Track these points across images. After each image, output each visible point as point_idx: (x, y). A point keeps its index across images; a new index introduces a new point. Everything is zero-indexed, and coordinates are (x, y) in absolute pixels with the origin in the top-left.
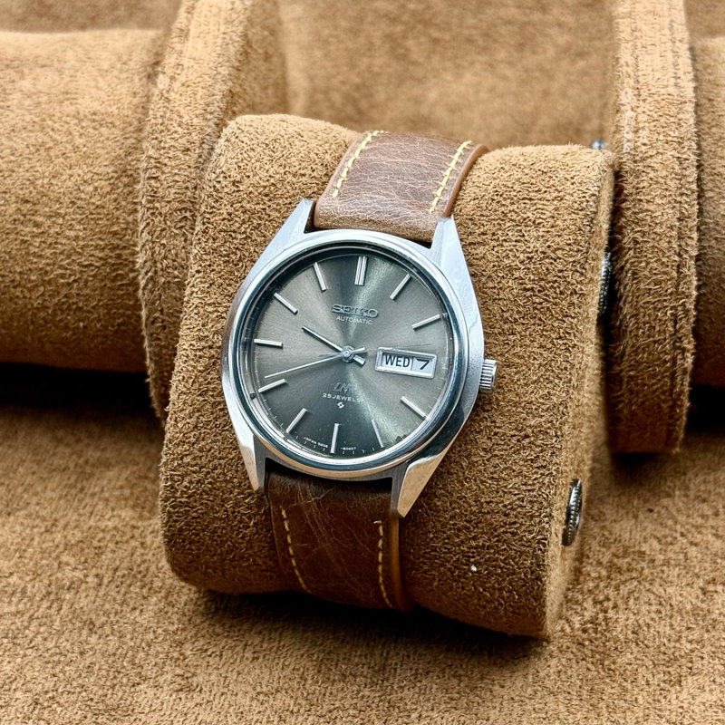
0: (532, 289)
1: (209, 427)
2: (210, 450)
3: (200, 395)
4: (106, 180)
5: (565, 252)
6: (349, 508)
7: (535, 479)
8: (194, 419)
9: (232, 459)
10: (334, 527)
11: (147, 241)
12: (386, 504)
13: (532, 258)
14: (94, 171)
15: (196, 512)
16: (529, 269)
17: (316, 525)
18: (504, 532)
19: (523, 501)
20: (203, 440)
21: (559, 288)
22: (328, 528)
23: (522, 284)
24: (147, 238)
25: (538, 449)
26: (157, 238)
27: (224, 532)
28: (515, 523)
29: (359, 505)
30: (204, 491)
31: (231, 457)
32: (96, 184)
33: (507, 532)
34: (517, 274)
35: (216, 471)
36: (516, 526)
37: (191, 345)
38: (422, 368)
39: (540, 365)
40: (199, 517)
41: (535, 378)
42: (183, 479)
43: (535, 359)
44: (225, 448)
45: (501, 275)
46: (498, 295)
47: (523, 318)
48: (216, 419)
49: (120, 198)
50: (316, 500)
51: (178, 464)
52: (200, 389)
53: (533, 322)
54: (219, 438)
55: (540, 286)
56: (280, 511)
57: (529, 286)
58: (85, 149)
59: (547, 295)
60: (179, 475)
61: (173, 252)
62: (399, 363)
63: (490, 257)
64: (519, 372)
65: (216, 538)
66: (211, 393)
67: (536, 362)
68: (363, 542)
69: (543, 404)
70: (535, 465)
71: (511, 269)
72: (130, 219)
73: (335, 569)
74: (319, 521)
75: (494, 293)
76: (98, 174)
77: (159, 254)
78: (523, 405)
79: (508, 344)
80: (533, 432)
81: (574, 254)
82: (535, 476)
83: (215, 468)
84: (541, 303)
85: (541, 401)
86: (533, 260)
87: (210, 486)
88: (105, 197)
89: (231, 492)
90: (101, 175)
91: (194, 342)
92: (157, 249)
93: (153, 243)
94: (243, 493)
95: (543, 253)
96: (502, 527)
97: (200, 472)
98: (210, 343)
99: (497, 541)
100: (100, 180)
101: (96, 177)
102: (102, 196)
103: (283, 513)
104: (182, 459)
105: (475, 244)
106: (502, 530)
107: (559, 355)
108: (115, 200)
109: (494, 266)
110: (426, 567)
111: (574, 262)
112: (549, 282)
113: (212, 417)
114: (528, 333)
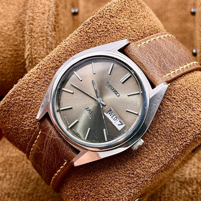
0: (174, 129)
1: (38, 86)
2: (33, 94)
3: (44, 74)
4: (12, 25)
5: (195, 126)
6: (60, 149)
7: (124, 190)
8: (36, 80)
9: (37, 103)
10: (51, 151)
11: (29, 48)
12: (72, 157)
13: (183, 119)
14: (8, 22)
15: (14, 109)
16: (179, 122)
17: (46, 145)
18: (101, 197)
19: (115, 193)
20: (33, 89)
21: (183, 136)
22: (49, 149)
23: (172, 125)
24: (29, 47)
25: (133, 181)
26: (33, 46)
27: (18, 122)
28: (107, 197)
29: (64, 151)
30: (21, 105)
31: (38, 102)
32: (9, 27)
33: (102, 198)
34: (173, 120)
35: (29, 102)
36: (106, 199)
37: (54, 56)
38: (118, 125)
39: (156, 155)
40: (13, 111)
41: (151, 158)
42: (18, 96)
43: (156, 152)
44: (38, 97)
45: (168, 116)
46: (162, 122)
47: (164, 136)
48: (43, 86)
49: (18, 32)
50: (52, 138)
51: (20, 90)
52: (45, 72)
53: (165, 140)
54: (39, 93)
55: (177, 130)
56: (39, 131)
57: (173, 127)
58: (4, 14)
59: (177, 135)
60: (17, 94)
61: (39, 52)
62: (113, 117)
63: (170, 108)
64: (148, 152)
65: (14, 122)
66: (48, 76)
67: (156, 153)
68: (56, 162)
69: (147, 168)
70: (128, 185)
71: (173, 117)
72: (22, 39)
73: (42, 163)
74: (48, 145)
75: (161, 120)
76: (9, 23)
77: (34, 53)
78: (140, 163)
79: (152, 140)
80: (136, 174)
81: (197, 129)
82: (125, 188)
83: (30, 101)
84: (173, 136)
85: (147, 167)
86: (182, 120)
87: (24, 105)
88: (12, 31)
89: (29, 112)
90: (10, 23)
91: (56, 56)
92: (33, 51)
93: (32, 48)
94: (32, 116)
95: (187, 121)
96: (102, 195)
97: (24, 98)
98: (60, 61)
99: (97, 198)
100: (10, 25)
101: (8, 24)
102: (11, 31)
103: (40, 132)
104: (22, 89)
105: (168, 99)
106: (101, 196)
107: (165, 157)
108: (16, 33)
109: (169, 112)
110: (69, 186)
111: (195, 132)
112: (181, 132)
113: (42, 84)
114: (161, 142)
